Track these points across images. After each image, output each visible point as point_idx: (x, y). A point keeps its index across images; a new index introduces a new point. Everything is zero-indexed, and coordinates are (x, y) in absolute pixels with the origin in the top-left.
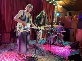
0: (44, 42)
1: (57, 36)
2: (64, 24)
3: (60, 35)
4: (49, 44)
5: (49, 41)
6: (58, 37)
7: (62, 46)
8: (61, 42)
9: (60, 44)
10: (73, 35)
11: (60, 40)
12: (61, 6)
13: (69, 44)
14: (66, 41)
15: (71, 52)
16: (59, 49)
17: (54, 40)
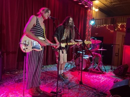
0: (72, 67)
1: (91, 56)
2: (103, 37)
3: (97, 55)
4: (79, 69)
5: (79, 65)
6: (93, 58)
7: (101, 73)
8: (99, 67)
9: (97, 70)
10: (117, 54)
11: (97, 64)
12: (97, 8)
13: (111, 69)
14: (106, 65)
15: (114, 82)
16: (96, 78)
17: (87, 63)
